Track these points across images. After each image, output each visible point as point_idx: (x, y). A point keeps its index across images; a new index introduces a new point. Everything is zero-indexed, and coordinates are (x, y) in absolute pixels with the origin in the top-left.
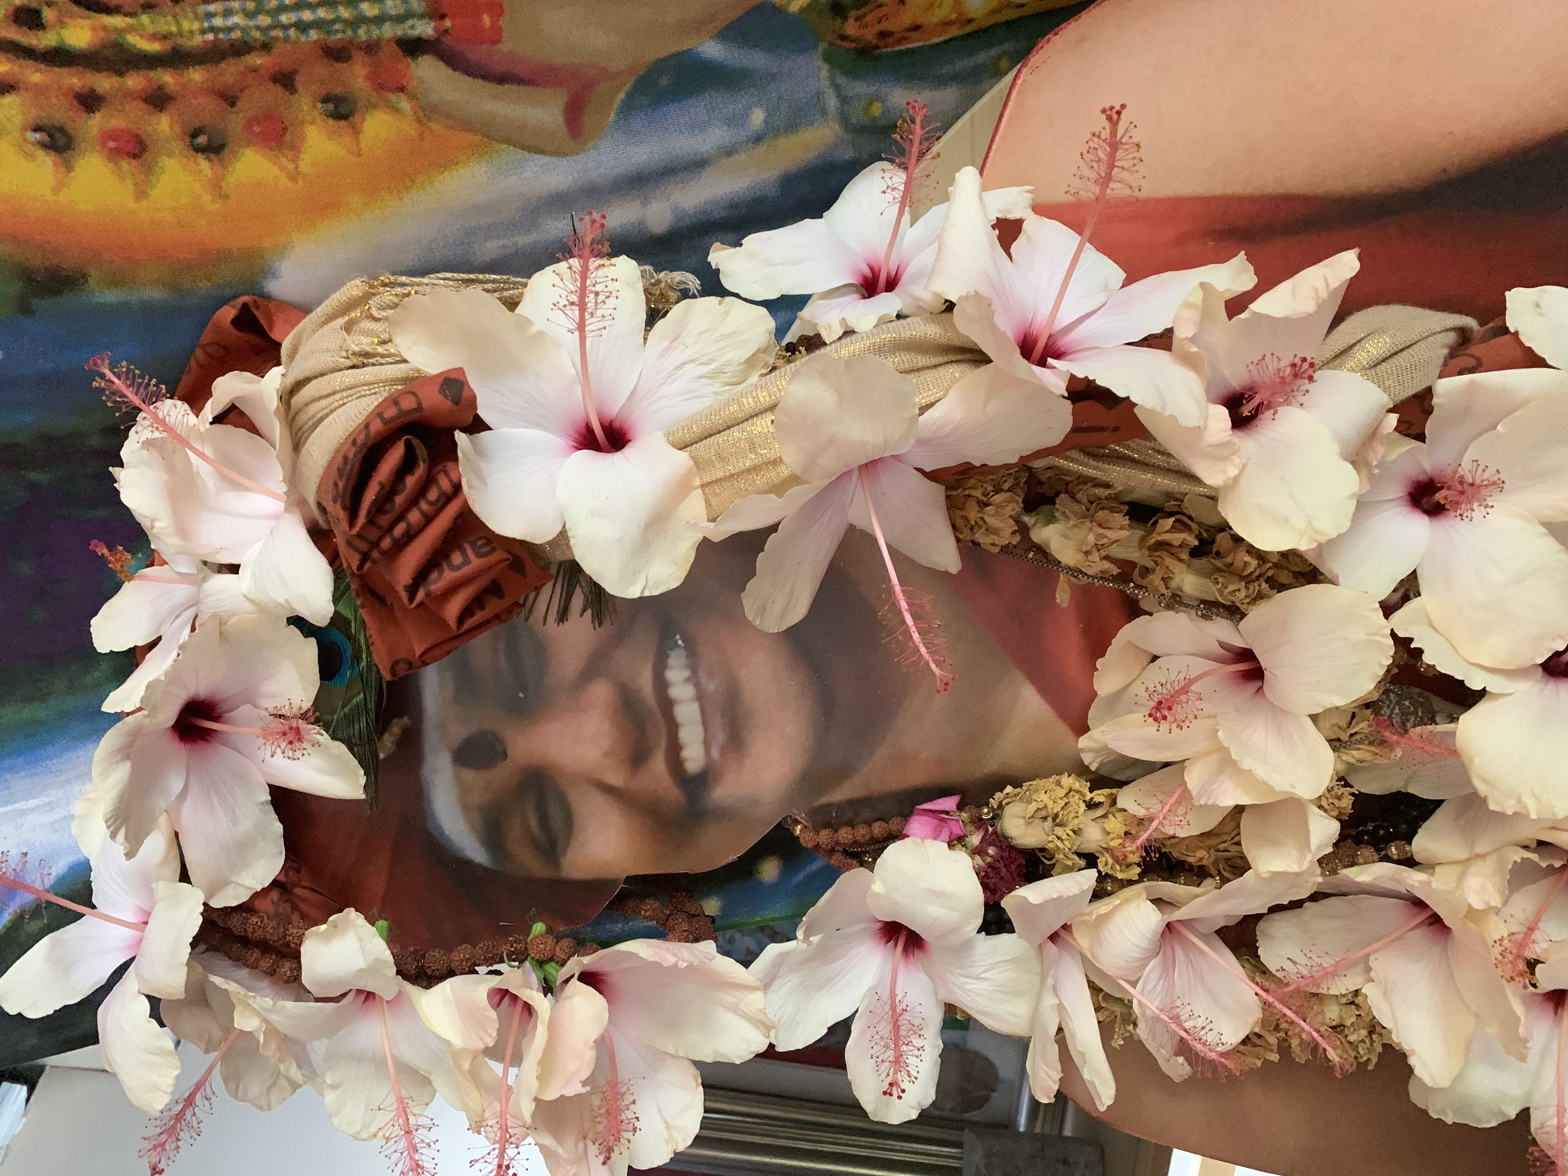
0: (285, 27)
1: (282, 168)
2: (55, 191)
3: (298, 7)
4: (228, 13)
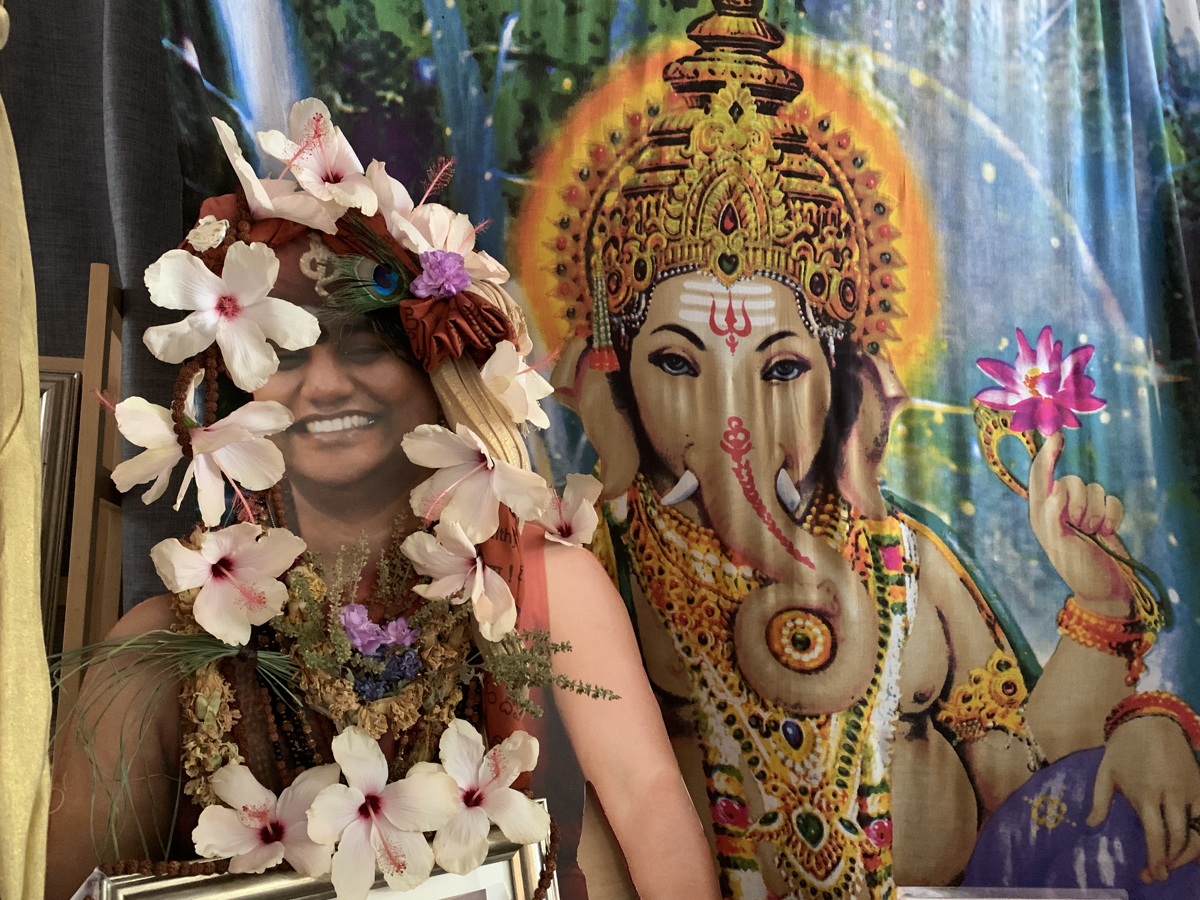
0: (597, 302)
2: (547, 218)
3: (603, 308)
4: (602, 286)
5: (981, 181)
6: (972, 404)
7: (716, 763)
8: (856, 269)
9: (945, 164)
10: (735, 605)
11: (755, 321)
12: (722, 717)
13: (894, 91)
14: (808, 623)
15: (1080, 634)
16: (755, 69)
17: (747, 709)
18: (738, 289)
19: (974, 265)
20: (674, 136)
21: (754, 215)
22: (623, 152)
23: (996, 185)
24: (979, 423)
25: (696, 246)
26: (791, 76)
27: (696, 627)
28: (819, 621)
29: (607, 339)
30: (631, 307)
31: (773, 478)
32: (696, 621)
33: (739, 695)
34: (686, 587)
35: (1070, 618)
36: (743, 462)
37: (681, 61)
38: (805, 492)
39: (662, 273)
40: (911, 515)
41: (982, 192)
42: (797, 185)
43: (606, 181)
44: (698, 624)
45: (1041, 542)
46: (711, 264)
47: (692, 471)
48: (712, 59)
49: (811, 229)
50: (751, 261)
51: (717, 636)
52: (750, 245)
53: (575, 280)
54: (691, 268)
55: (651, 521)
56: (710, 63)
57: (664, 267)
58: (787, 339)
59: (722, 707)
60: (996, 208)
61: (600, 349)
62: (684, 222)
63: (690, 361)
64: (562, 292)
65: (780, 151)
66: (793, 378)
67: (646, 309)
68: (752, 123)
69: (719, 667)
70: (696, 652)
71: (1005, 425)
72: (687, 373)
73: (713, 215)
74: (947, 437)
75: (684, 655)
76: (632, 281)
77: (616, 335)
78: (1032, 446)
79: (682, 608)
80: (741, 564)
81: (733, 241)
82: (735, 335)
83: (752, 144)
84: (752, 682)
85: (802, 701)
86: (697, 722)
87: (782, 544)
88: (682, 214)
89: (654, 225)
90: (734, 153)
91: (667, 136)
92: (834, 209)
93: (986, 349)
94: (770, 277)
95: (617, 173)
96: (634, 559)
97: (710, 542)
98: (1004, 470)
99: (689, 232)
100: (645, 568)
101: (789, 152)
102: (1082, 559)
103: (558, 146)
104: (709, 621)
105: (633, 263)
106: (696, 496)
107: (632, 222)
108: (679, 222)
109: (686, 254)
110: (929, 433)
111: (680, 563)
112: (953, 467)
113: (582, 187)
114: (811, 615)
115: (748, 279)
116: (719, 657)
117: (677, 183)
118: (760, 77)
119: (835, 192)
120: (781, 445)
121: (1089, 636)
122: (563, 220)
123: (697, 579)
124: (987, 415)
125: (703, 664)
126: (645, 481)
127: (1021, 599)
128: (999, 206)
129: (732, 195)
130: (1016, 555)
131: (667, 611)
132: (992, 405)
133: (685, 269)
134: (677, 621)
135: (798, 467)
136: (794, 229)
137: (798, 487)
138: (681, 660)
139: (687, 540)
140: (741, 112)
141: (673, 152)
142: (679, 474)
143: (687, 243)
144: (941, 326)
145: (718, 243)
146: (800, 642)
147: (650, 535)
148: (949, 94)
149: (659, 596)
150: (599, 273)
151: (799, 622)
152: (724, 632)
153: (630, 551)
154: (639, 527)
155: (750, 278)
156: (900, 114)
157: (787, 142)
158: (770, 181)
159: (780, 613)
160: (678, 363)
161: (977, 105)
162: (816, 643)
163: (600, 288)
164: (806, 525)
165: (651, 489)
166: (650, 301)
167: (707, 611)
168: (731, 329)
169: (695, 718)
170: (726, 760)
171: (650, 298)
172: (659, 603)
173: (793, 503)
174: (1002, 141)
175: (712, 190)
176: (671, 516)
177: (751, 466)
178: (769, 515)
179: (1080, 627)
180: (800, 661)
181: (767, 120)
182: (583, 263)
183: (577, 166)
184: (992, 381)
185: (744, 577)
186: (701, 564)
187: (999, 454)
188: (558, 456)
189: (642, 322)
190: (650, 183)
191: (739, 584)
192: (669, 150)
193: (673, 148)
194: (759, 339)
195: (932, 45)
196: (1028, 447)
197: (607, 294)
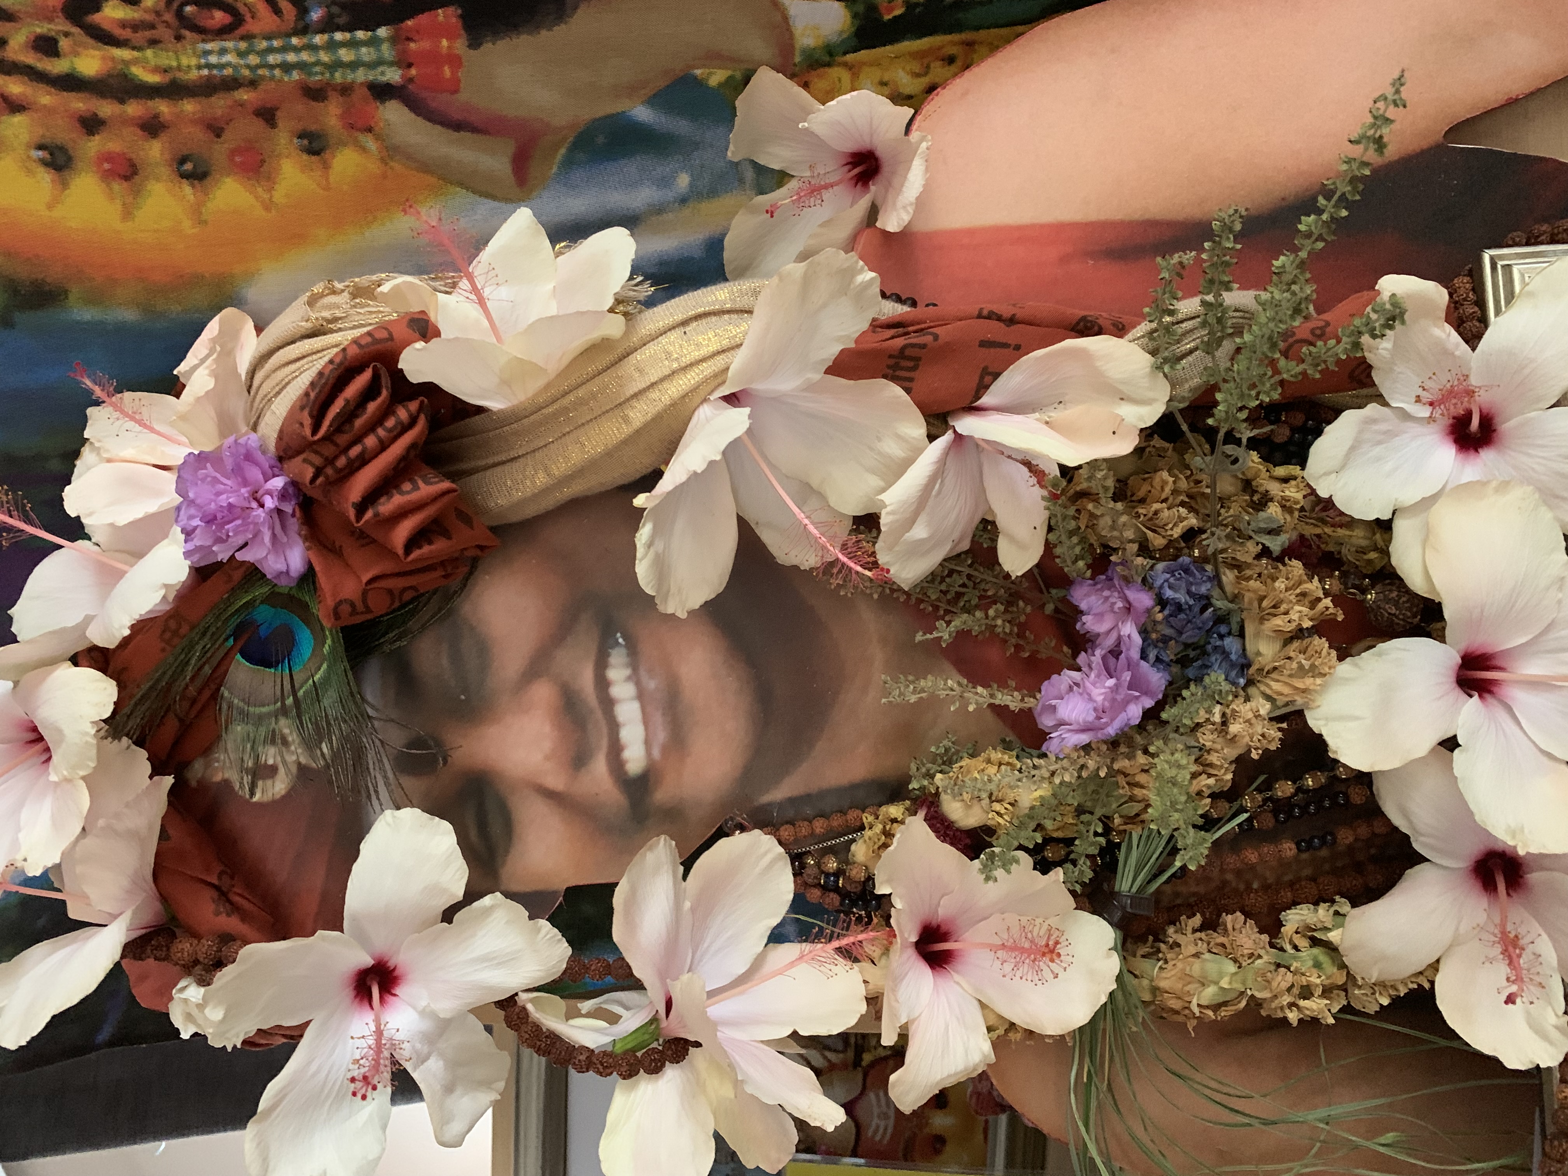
0: (272, 67)
1: (257, 197)
2: (50, 207)
3: (284, 49)
4: (223, 52)
29: (375, 42)
53: (216, 129)
61: (404, 63)
122: (45, 163)
150: (185, 60)
163: (229, 58)
182: (163, 107)
188: (683, 181)
197: (243, 38)
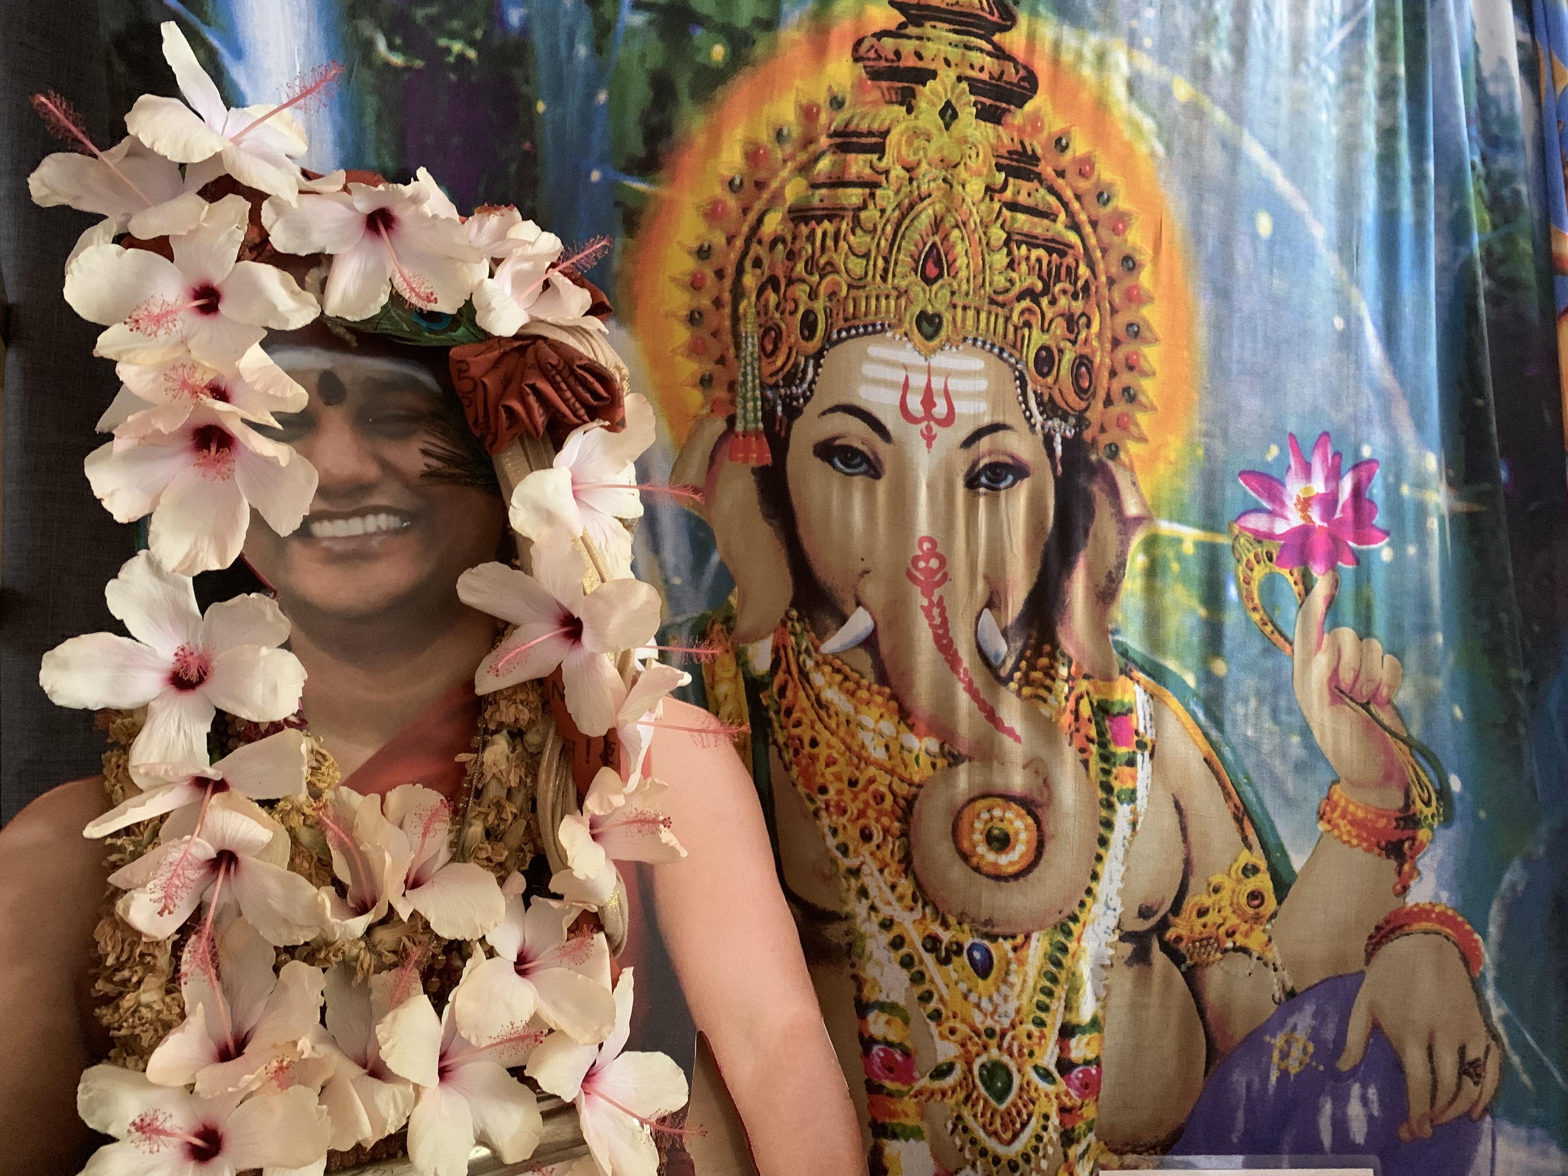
0: (745, 368)
1: (679, 347)
2: (679, 243)
3: (753, 375)
4: (753, 346)
5: (1255, 236)
6: (1230, 531)
7: (872, 1000)
8: (1095, 343)
9: (1211, 209)
10: (914, 789)
11: (961, 407)
12: (885, 938)
13: (1153, 104)
14: (1009, 815)
15: (1344, 830)
16: (976, 57)
17: (921, 927)
18: (940, 361)
19: (1242, 347)
20: (864, 140)
21: (966, 261)
22: (793, 157)
23: (1272, 242)
24: (1238, 556)
25: (887, 297)
26: (1022, 73)
27: (858, 818)
28: (1023, 812)
29: (756, 420)
30: (793, 377)
31: (974, 620)
32: (859, 810)
33: (912, 909)
34: (848, 765)
35: (1333, 811)
36: (935, 599)
37: (879, 35)
38: (1015, 641)
39: (839, 332)
40: (1149, 674)
41: (1255, 250)
42: (1023, 224)
43: (766, 195)
44: (862, 814)
45: (1306, 713)
46: (907, 325)
47: (867, 608)
48: (920, 38)
49: (1040, 285)
50: (959, 324)
51: (886, 831)
52: (959, 301)
53: (715, 334)
54: (879, 327)
55: (804, 675)
56: (917, 42)
57: (841, 323)
58: (1001, 433)
59: (887, 924)
60: (1271, 273)
61: (745, 434)
62: (871, 263)
63: (872, 457)
64: (695, 349)
65: (1003, 175)
66: (1006, 488)
67: (813, 382)
68: (969, 132)
69: (886, 871)
70: (855, 851)
71: (1270, 559)
72: (865, 473)
73: (912, 256)
74: (1197, 573)
75: (838, 855)
76: (797, 340)
77: (768, 415)
78: (1301, 587)
79: (840, 792)
80: (925, 736)
81: (936, 294)
82: (932, 424)
83: (968, 161)
84: (930, 891)
85: (996, 917)
86: (850, 945)
87: (980, 709)
88: (869, 251)
89: (830, 263)
90: (944, 173)
91: (854, 140)
92: (1069, 260)
93: (1251, 459)
94: (983, 347)
95: (782, 187)
96: (776, 725)
97: (885, 705)
98: (1265, 618)
99: (878, 278)
100: (790, 737)
101: (1017, 177)
102: (1351, 736)
103: (701, 141)
104: (876, 810)
105: (799, 315)
106: (870, 642)
107: (800, 257)
108: (865, 262)
109: (873, 308)
110: (1175, 567)
111: (842, 732)
112: (1202, 612)
113: (732, 203)
114: (1013, 804)
115: (954, 349)
116: (888, 859)
117: (864, 207)
118: (982, 69)
119: (1072, 237)
120: (986, 577)
121: (1354, 833)
122: (701, 247)
123: (865, 754)
124: (1248, 546)
125: (864, 867)
126: (799, 619)
127: (1277, 785)
128: (1275, 271)
129: (937, 230)
130: (1275, 729)
131: (819, 796)
132: (1256, 532)
133: (870, 329)
134: (832, 809)
135: (1006, 606)
136: (1018, 284)
137: (1005, 633)
138: (834, 861)
139: (854, 702)
140: (955, 116)
141: (861, 163)
142: (847, 610)
143: (874, 293)
144: (1198, 425)
145: (918, 296)
146: (997, 839)
147: (802, 694)
148: (1219, 116)
149: (807, 775)
150: (749, 326)
151: (997, 813)
152: (897, 824)
153: (772, 714)
154: (786, 682)
155: (957, 348)
156: (1159, 136)
157: (1014, 163)
158: (988, 216)
159: (972, 801)
160: (853, 458)
161: (1253, 133)
162: (1017, 841)
163: (750, 348)
164: (1013, 685)
165: (808, 632)
166: (820, 370)
167: (875, 797)
168: (928, 416)
169: (847, 939)
170: (888, 997)
171: (820, 366)
172: (807, 786)
173: (997, 656)
174: (1283, 185)
175: (912, 221)
176: (833, 668)
177: (945, 603)
178: (965, 670)
179: (1345, 822)
180: (995, 865)
181: (989, 130)
182: (727, 310)
183: (726, 172)
184: (1257, 502)
185: (927, 752)
186: (872, 734)
187: (1261, 596)
188: (677, 581)
189: (807, 399)
190: (826, 204)
191: (921, 761)
192: (856, 161)
193: (861, 157)
194: (963, 431)
195: (1202, 47)
196: (1296, 589)
197: (759, 357)
